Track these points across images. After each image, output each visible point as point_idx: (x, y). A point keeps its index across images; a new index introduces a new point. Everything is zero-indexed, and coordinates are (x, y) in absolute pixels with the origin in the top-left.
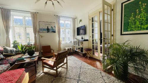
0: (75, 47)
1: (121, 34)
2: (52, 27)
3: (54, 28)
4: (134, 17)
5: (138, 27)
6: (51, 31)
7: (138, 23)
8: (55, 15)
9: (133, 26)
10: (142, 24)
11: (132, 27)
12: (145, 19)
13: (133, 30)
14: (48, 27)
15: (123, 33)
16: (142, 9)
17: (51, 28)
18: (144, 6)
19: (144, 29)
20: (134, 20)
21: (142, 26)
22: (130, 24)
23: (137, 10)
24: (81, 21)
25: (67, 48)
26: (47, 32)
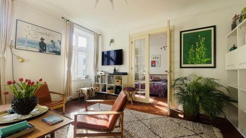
0: (99, 86)
1: (181, 67)
2: (52, 41)
3: (57, 44)
4: (194, 49)
5: (199, 60)
6: (51, 49)
7: (198, 56)
8: (63, 18)
9: (194, 59)
10: (202, 58)
11: (192, 60)
12: (204, 53)
13: (193, 64)
14: (42, 39)
15: (183, 66)
16: (201, 43)
17: (51, 43)
18: (203, 40)
19: (204, 63)
20: (194, 53)
21: (202, 60)
22: (190, 56)
23: (197, 43)
24: (112, 41)
25: (85, 89)
26: (40, 51)
